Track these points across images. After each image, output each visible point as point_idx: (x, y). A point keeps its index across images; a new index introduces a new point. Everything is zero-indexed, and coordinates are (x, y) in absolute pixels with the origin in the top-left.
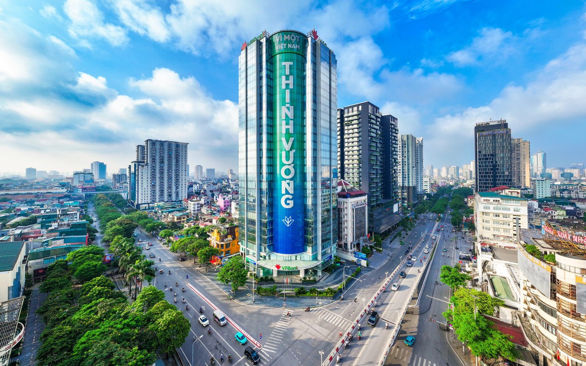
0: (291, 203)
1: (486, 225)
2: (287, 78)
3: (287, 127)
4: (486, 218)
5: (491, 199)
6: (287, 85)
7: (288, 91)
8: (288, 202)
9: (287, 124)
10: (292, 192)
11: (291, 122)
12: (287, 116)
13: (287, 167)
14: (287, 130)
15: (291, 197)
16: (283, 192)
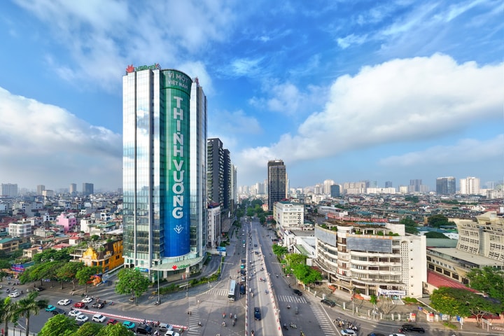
0: (181, 213)
1: (286, 220)
2: (178, 111)
3: (178, 151)
4: (286, 215)
5: (288, 205)
6: (178, 116)
7: (179, 122)
8: (179, 213)
9: (178, 149)
10: (182, 205)
11: (182, 148)
12: (178, 142)
13: (178, 184)
14: (178, 154)
15: (181, 209)
16: (175, 205)
